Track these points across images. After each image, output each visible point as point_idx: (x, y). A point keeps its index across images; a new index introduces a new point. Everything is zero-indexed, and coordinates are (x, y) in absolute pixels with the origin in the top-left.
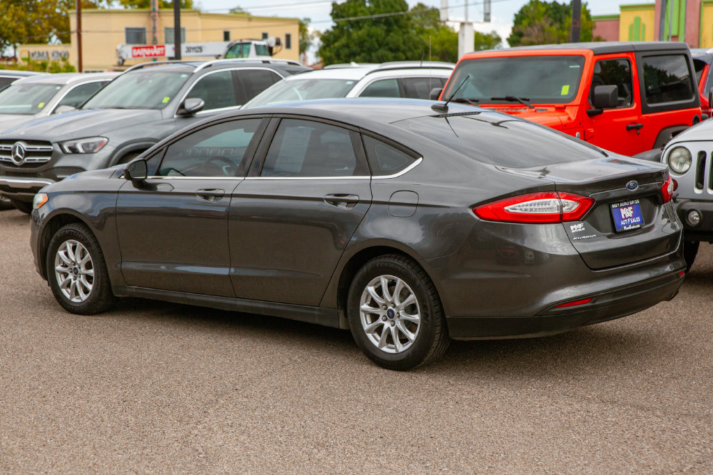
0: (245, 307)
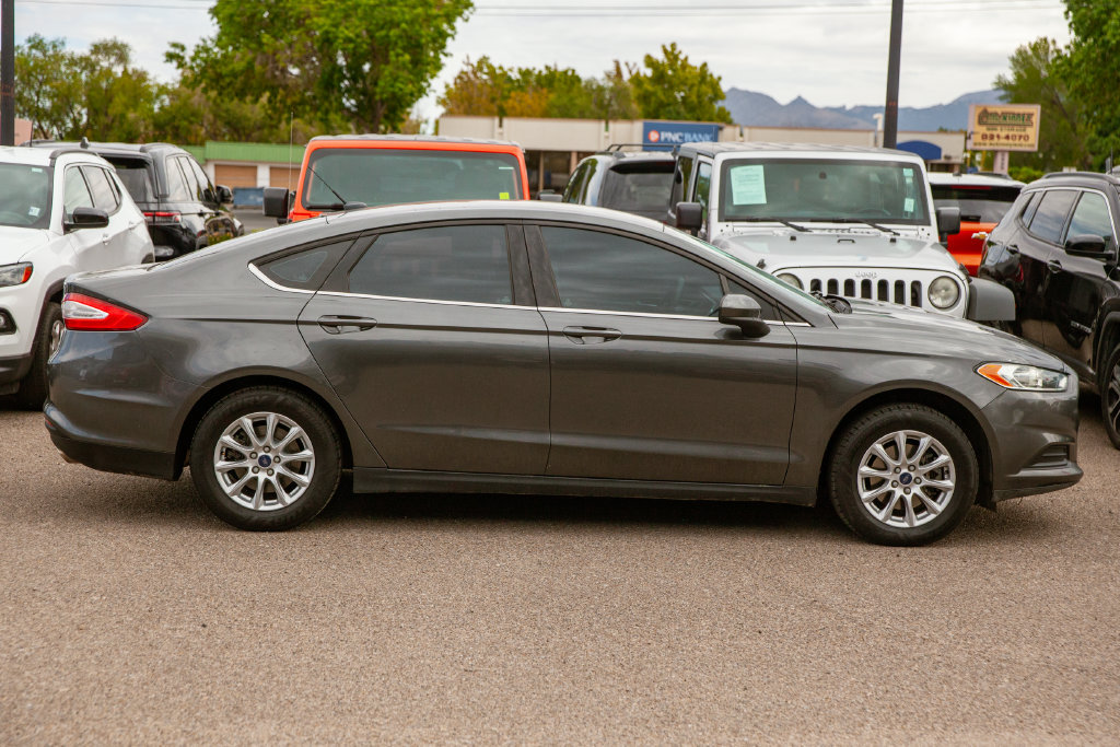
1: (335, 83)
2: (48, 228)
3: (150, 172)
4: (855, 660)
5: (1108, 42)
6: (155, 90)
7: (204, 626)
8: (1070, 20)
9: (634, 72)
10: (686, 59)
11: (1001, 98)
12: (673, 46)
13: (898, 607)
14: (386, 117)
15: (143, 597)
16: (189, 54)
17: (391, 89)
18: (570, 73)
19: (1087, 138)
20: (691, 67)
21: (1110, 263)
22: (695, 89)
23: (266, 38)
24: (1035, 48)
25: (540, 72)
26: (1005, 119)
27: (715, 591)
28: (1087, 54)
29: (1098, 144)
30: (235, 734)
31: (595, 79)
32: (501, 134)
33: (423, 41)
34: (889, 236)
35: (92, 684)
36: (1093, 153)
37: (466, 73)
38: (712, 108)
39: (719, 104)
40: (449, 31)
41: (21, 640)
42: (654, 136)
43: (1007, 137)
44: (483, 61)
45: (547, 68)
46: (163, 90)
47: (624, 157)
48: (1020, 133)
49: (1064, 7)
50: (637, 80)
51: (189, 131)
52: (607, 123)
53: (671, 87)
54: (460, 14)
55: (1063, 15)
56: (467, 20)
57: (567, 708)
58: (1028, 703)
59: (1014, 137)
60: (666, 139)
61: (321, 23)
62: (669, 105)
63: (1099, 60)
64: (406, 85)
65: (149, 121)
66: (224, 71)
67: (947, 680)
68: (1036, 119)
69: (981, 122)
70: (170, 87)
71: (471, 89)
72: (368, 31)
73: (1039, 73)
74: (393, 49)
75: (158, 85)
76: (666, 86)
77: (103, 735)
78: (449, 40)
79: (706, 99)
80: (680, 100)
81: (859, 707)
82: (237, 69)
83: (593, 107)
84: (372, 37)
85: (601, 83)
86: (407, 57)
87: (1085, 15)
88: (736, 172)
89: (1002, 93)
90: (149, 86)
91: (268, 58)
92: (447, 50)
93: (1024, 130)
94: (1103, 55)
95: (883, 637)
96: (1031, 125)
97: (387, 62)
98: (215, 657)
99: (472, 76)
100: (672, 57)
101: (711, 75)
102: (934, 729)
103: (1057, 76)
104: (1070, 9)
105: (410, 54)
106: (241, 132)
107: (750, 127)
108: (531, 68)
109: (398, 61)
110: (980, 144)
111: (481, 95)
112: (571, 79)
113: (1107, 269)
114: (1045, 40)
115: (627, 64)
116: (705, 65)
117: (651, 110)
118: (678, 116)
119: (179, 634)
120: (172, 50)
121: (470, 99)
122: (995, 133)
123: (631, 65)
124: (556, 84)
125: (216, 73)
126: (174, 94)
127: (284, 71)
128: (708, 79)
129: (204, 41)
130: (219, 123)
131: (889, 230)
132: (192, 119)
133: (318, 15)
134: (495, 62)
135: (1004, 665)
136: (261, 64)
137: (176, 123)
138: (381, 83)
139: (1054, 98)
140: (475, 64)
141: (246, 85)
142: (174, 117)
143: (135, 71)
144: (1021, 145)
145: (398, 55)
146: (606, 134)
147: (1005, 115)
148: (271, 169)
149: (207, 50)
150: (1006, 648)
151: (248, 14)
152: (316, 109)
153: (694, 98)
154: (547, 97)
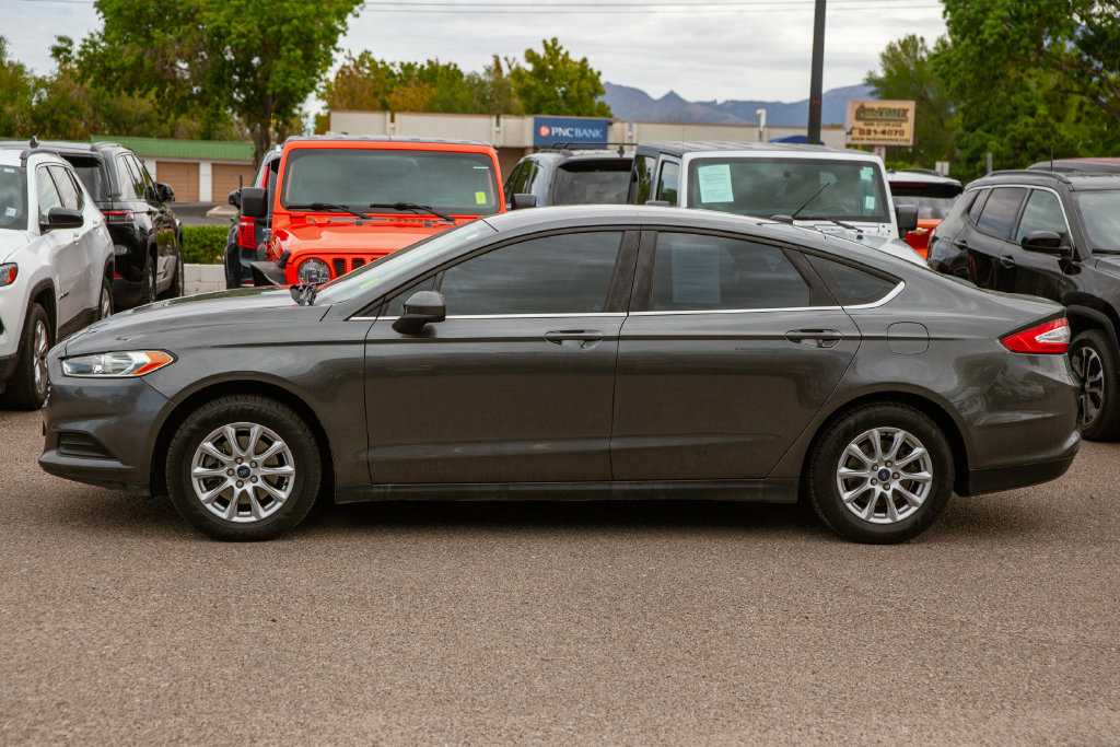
0: (625, 492)
1: (226, 78)
2: (26, 229)
3: (102, 171)
4: (906, 642)
5: (986, 41)
6: (32, 84)
7: (274, 621)
8: (948, 18)
9: (514, 67)
10: (567, 54)
11: (872, 94)
12: (555, 41)
13: (926, 591)
14: (278, 111)
15: (203, 593)
16: (76, 48)
17: (284, 84)
18: (452, 67)
19: (955, 133)
20: (571, 61)
21: (1065, 257)
22: (576, 83)
23: (157, 33)
24: (904, 45)
25: (422, 66)
26: (881, 114)
27: (749, 579)
28: (965, 53)
29: (965, 139)
30: (347, 725)
31: (477, 74)
32: (394, 129)
33: (315, 36)
34: (853, 232)
35: (190, 679)
36: (960, 148)
37: (348, 67)
38: (592, 102)
39: (599, 99)
40: (340, 27)
41: (102, 638)
42: (544, 131)
43: (884, 132)
44: (366, 55)
45: (429, 62)
46: (41, 83)
47: (572, 155)
48: (894, 128)
49: (942, 7)
50: (518, 74)
51: (68, 126)
52: (498, 118)
53: (552, 82)
54: (351, 10)
55: (942, 15)
56: (357, 16)
57: (653, 694)
58: (1083, 682)
59: (890, 133)
60: (556, 134)
61: (212, 19)
62: (549, 100)
63: (977, 59)
64: (299, 80)
65: (27, 114)
66: (113, 65)
67: (998, 661)
68: (911, 115)
69: (858, 118)
70: (47, 80)
71: (353, 84)
72: (259, 26)
73: (908, 68)
74: (285, 45)
75: (35, 78)
76: (547, 80)
77: (221, 727)
78: (341, 35)
79: (586, 94)
80: (560, 95)
81: (926, 688)
82: (126, 64)
83: (475, 101)
84: (264, 32)
85: (483, 78)
86: (299, 52)
87: (962, 15)
88: (703, 171)
89: (873, 88)
90: (26, 79)
91: (157, 52)
92: (338, 45)
93: (900, 126)
94: (980, 54)
95: (924, 620)
96: (906, 120)
97: (279, 57)
98: (297, 650)
99: (354, 70)
100: (552, 52)
101: (591, 70)
102: (1003, 708)
103: (937, 73)
104: (948, 9)
105: (303, 50)
106: (123, 126)
107: (639, 122)
108: (413, 63)
109: (289, 56)
110: (858, 139)
111: (364, 90)
112: (453, 74)
113: (1062, 264)
114: (914, 37)
115: (506, 59)
116: (585, 60)
117: (532, 104)
118: (559, 111)
119: (252, 629)
120: (58, 44)
121: (352, 93)
122: (872, 128)
123: (510, 60)
124: (438, 79)
125: (105, 67)
126: (53, 87)
127: (173, 64)
128: (589, 74)
129: (92, 35)
130: (99, 117)
131: (853, 228)
132: (72, 112)
133: (208, 10)
134: (377, 57)
135: (1046, 645)
136: (150, 57)
137: (55, 117)
138: (274, 78)
139: (923, 94)
140: (357, 59)
141: (135, 79)
142: (53, 111)
143: (11, 64)
144: (896, 140)
145: (289, 50)
146: (498, 129)
147: (881, 111)
148: (213, 165)
149: (94, 44)
150: (1041, 629)
151: (137, 8)
152: (205, 104)
153: (574, 93)
154: (429, 92)
